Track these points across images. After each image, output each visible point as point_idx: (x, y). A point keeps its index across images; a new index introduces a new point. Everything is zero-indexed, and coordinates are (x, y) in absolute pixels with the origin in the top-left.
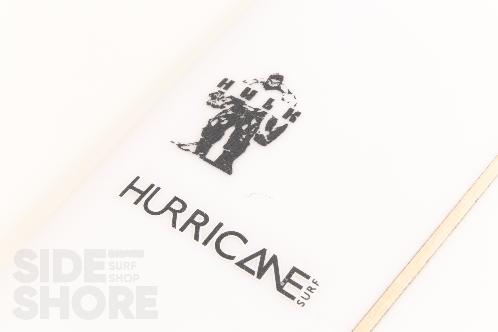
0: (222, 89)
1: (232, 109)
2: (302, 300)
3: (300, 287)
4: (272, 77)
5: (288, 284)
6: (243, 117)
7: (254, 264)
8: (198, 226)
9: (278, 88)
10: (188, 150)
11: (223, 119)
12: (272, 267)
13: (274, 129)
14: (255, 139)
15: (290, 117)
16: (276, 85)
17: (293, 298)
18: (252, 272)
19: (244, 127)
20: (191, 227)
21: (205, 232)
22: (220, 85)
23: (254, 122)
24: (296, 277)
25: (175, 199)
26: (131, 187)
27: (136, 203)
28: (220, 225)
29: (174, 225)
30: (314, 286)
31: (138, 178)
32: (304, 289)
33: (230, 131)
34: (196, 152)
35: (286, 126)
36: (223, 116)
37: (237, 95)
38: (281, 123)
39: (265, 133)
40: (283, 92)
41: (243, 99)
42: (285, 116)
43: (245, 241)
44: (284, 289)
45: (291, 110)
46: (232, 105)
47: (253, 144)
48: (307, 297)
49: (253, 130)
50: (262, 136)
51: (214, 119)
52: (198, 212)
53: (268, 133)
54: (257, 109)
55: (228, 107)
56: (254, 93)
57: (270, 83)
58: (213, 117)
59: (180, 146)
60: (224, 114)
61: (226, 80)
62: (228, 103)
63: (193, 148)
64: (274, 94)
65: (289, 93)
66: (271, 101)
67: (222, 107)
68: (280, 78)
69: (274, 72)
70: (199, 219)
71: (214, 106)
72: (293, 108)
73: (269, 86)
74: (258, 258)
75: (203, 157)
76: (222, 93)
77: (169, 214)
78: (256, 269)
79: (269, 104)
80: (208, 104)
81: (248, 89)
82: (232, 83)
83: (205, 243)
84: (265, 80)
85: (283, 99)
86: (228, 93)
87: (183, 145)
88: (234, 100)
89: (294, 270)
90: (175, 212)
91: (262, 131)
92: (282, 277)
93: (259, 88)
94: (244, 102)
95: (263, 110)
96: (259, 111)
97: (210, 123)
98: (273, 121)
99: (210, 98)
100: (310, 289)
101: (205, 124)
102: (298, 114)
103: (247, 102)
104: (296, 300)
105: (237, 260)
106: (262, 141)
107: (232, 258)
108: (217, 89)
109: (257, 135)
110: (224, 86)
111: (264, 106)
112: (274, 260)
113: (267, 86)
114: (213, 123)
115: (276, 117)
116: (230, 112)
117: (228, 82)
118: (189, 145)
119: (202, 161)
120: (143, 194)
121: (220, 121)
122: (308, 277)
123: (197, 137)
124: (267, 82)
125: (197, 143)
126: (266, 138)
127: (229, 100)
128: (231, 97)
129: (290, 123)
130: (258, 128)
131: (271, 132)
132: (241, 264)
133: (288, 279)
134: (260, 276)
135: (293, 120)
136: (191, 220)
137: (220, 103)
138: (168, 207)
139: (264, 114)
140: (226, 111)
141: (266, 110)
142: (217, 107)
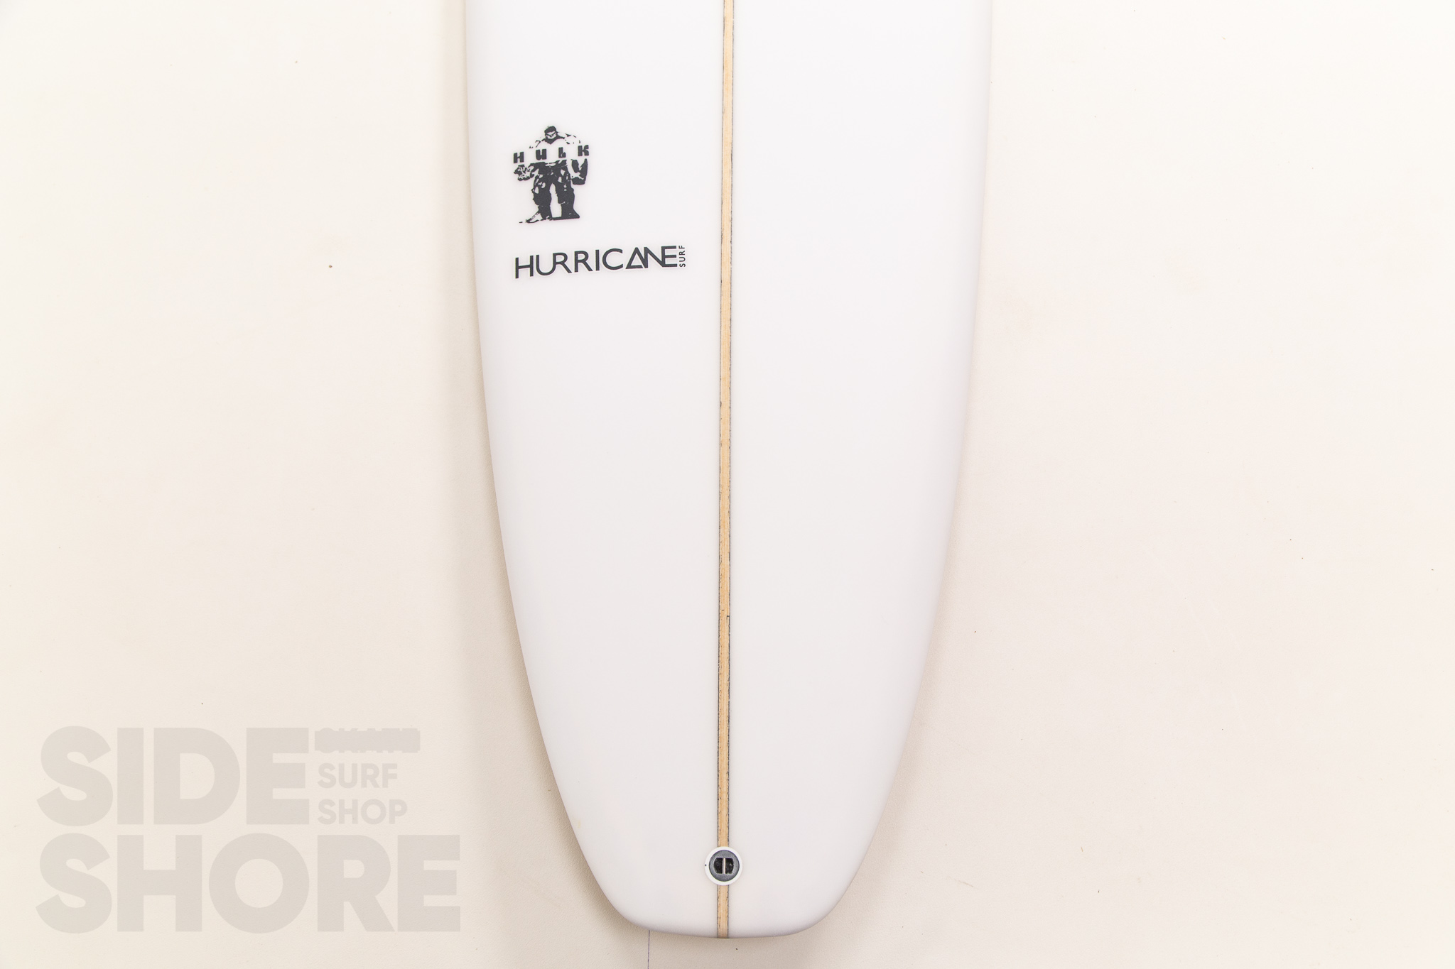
0: (519, 163)
1: (539, 173)
2: (682, 263)
3: (675, 256)
4: (547, 131)
5: (666, 259)
6: (552, 173)
7: (637, 261)
8: (584, 261)
9: (558, 137)
10: (537, 221)
11: (540, 184)
12: (649, 255)
13: (580, 169)
14: (574, 184)
15: (583, 153)
16: (555, 136)
17: (676, 265)
18: (640, 267)
19: (560, 180)
20: (581, 265)
21: (591, 262)
22: (515, 161)
23: (563, 172)
24: (668, 252)
25: (555, 255)
26: (518, 268)
27: (532, 274)
28: (597, 252)
29: (569, 271)
30: (682, 250)
31: (517, 259)
32: (678, 256)
33: (553, 189)
34: (544, 218)
35: (586, 160)
36: (539, 182)
37: (535, 161)
38: (581, 161)
39: (577, 175)
40: (564, 138)
41: (541, 161)
42: (580, 154)
43: (621, 251)
44: (666, 263)
45: (580, 148)
46: (538, 170)
47: (576, 188)
48: (683, 259)
49: (567, 178)
50: (577, 178)
51: (534, 188)
52: (577, 253)
53: (579, 174)
54: (557, 162)
55: (536, 173)
56: (544, 151)
57: (549, 137)
58: (532, 187)
59: (528, 221)
60: (538, 180)
61: (515, 155)
62: (534, 170)
63: (539, 217)
64: (559, 143)
65: (568, 136)
66: (561, 150)
67: (532, 176)
68: (552, 129)
69: (545, 128)
70: (581, 257)
71: (525, 179)
72: (580, 145)
73: (549, 139)
74: (637, 255)
75: (551, 218)
76: (523, 166)
77: (559, 267)
78: (641, 264)
79: (561, 153)
80: (520, 180)
81: (538, 152)
82: (522, 154)
83: (598, 269)
84: (545, 137)
85: (568, 143)
86: (527, 163)
87: (531, 219)
88: (536, 166)
89: (663, 249)
90: (563, 263)
91: (574, 175)
92: (660, 259)
93: (544, 145)
94: (544, 163)
95: (561, 160)
96: (559, 163)
97: (534, 192)
98: (575, 163)
99: (517, 175)
100: (681, 253)
101: (532, 196)
102: (587, 147)
103: (546, 161)
104: (678, 265)
105: (625, 266)
106: (580, 182)
107: (621, 266)
108: (516, 166)
109: (573, 180)
110: (519, 160)
111: (560, 157)
112: (647, 250)
113: (550, 141)
114: (537, 191)
115: (574, 159)
116: (541, 176)
117: (519, 155)
118: (534, 216)
119: (553, 221)
120: (531, 266)
121: (540, 187)
122: (675, 247)
123: (535, 208)
124: (547, 138)
125: (538, 212)
126: (580, 178)
127: (532, 168)
128: (532, 165)
129: (586, 157)
130: (569, 174)
131: (580, 171)
132: (629, 266)
133: (664, 256)
134: (646, 266)
135: (587, 154)
136: (577, 261)
137: (528, 174)
138: (555, 263)
139: (564, 162)
140: (537, 177)
141: (564, 159)
142: (528, 178)
